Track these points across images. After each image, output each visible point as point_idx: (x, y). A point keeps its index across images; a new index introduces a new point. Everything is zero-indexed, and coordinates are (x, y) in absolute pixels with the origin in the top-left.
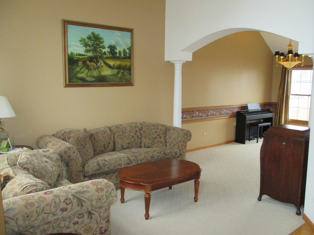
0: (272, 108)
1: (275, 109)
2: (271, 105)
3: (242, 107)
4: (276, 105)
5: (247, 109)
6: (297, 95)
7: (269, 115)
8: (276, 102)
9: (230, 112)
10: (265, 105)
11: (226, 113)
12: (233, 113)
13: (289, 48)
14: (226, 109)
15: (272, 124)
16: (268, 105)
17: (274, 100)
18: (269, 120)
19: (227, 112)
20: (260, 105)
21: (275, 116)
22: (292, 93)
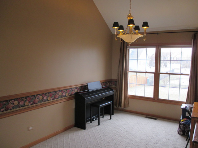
0: (112, 85)
1: (116, 86)
2: (112, 81)
3: (81, 87)
4: (116, 82)
5: (88, 88)
6: (135, 72)
7: (110, 93)
8: (116, 78)
9: (67, 94)
10: (106, 82)
11: (62, 96)
12: (71, 95)
13: (129, 18)
14: (61, 91)
15: (113, 103)
16: (109, 82)
17: (115, 77)
18: (110, 98)
19: (64, 94)
20: (101, 83)
21: (116, 92)
22: (130, 70)
